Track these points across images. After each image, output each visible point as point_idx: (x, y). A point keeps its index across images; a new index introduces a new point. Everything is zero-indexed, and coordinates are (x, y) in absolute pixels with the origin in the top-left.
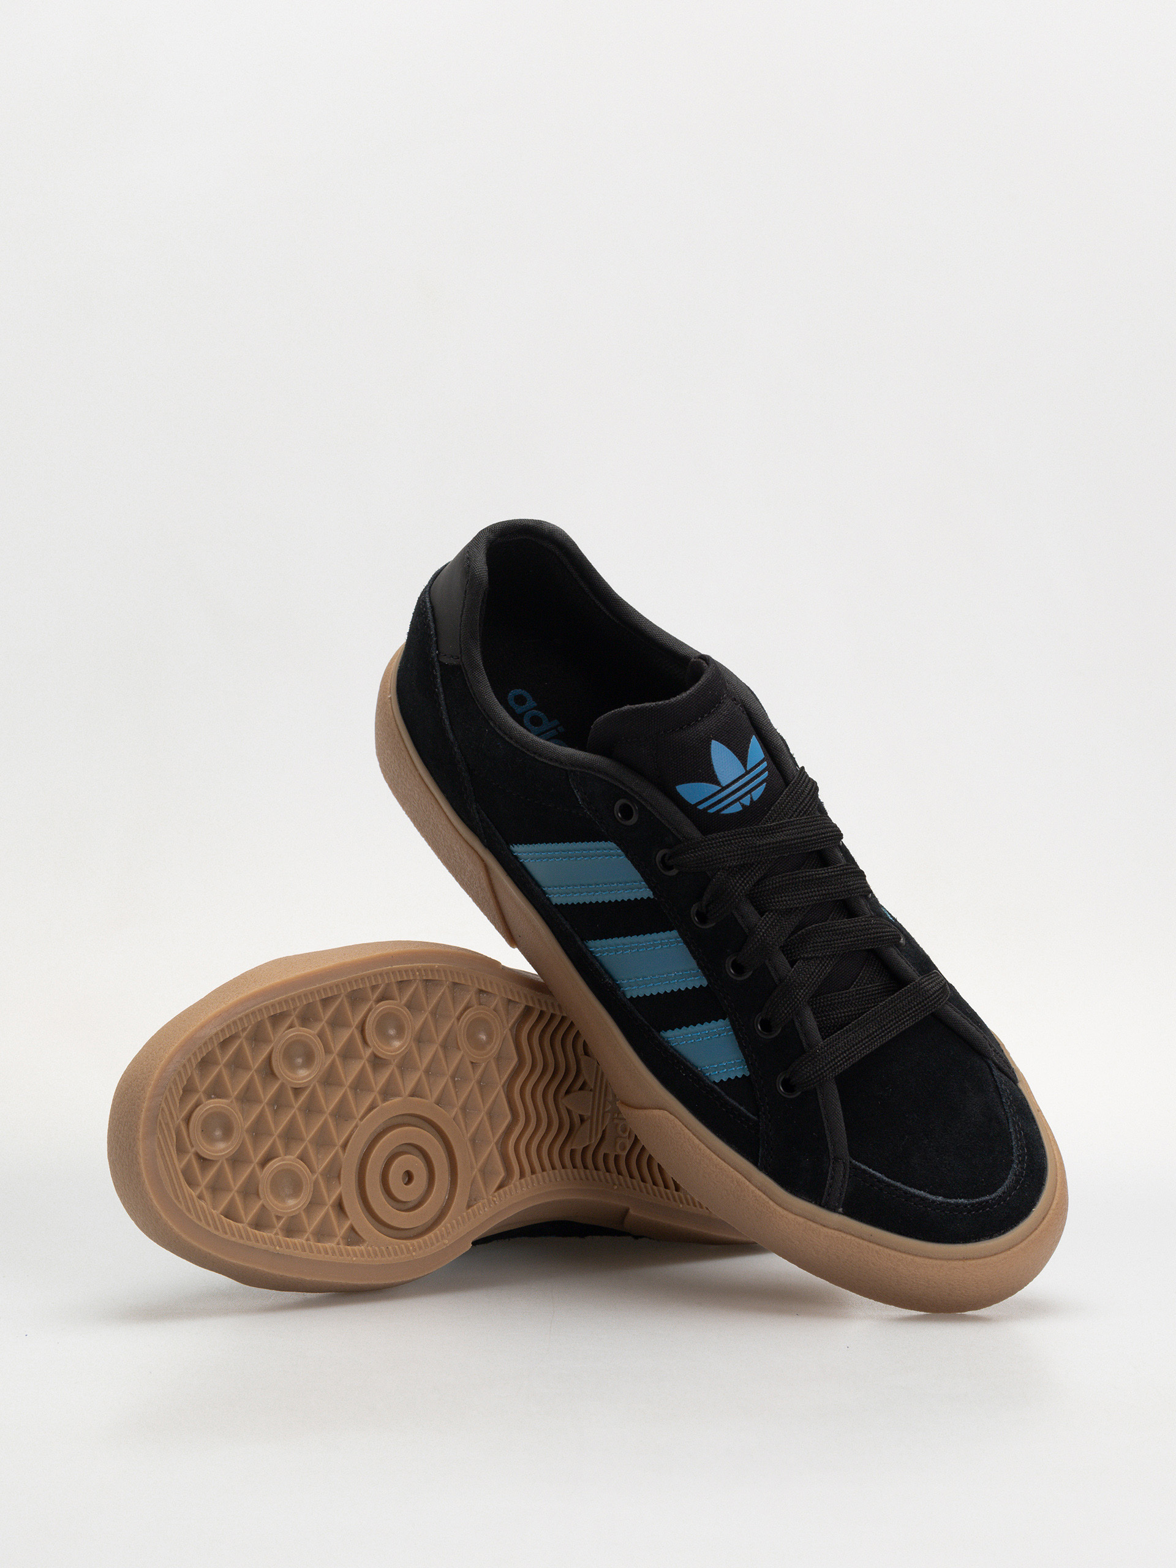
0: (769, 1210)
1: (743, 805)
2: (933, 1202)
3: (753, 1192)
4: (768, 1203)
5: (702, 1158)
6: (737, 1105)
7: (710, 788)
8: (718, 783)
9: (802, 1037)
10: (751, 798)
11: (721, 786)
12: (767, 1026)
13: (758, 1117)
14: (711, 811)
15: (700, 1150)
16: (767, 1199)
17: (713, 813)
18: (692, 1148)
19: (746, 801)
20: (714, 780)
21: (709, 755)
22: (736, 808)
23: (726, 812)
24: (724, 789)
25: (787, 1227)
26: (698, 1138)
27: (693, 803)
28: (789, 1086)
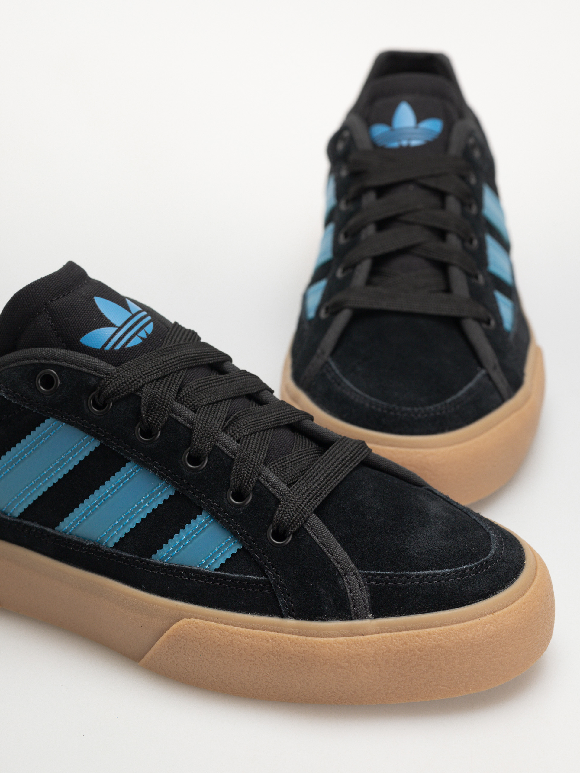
0: (310, 645)
1: (142, 338)
2: (443, 575)
3: (289, 639)
4: (306, 640)
5: (233, 637)
6: (242, 576)
7: (108, 331)
8: (112, 325)
9: (272, 490)
10: (146, 332)
11: (117, 327)
12: (239, 496)
13: (266, 576)
14: (118, 347)
15: (227, 631)
16: (305, 638)
17: (119, 349)
18: (220, 634)
19: (142, 334)
20: (109, 324)
21: (97, 307)
22: (136, 341)
23: (129, 345)
24: (120, 329)
25: (332, 652)
26: (221, 623)
27: (99, 347)
28: (279, 535)
